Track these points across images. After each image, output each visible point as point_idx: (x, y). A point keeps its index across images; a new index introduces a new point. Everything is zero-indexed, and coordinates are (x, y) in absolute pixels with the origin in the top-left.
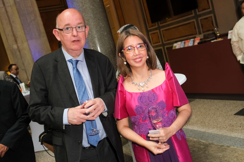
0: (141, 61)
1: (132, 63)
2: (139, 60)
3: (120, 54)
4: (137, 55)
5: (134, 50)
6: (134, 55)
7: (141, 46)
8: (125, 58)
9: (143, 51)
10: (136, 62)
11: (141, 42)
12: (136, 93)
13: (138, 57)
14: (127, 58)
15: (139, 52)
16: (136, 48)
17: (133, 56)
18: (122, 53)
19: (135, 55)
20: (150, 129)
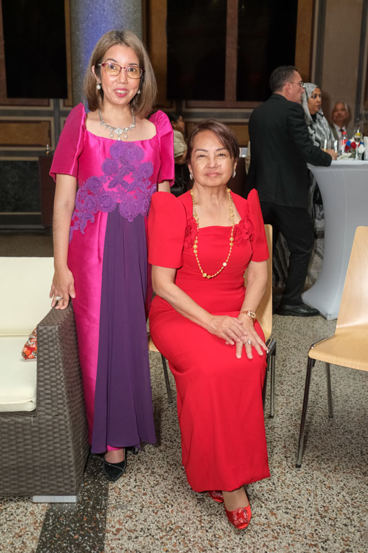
0: (126, 94)
1: (108, 91)
2: (123, 92)
3: (93, 67)
4: (121, 83)
5: (120, 71)
6: (116, 81)
7: (132, 70)
8: (101, 79)
9: (133, 81)
11: (136, 61)
13: (122, 86)
14: (103, 81)
15: (126, 79)
16: (123, 69)
18: (97, 68)
19: (118, 81)
20: (118, 204)
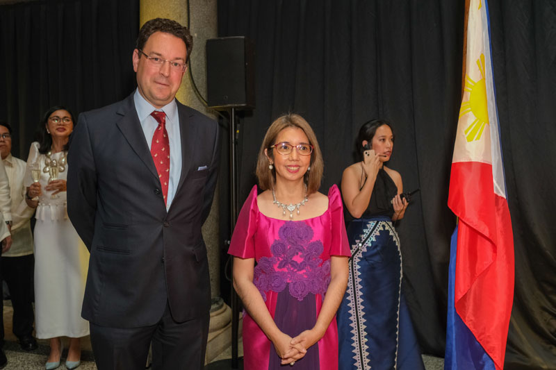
0: (296, 171)
1: (282, 170)
2: (295, 168)
3: (266, 150)
4: (293, 160)
5: (292, 150)
6: (289, 159)
7: (303, 148)
8: (274, 160)
9: (305, 158)
10: (289, 171)
11: (305, 141)
12: (279, 221)
13: (293, 163)
14: (276, 160)
15: (298, 157)
16: (294, 148)
17: (286, 160)
18: (270, 150)
19: (291, 159)
20: (288, 284)
